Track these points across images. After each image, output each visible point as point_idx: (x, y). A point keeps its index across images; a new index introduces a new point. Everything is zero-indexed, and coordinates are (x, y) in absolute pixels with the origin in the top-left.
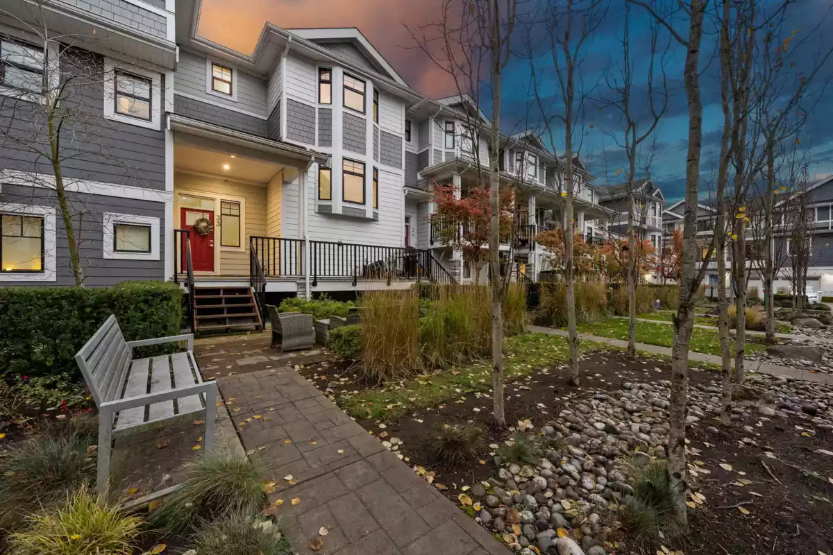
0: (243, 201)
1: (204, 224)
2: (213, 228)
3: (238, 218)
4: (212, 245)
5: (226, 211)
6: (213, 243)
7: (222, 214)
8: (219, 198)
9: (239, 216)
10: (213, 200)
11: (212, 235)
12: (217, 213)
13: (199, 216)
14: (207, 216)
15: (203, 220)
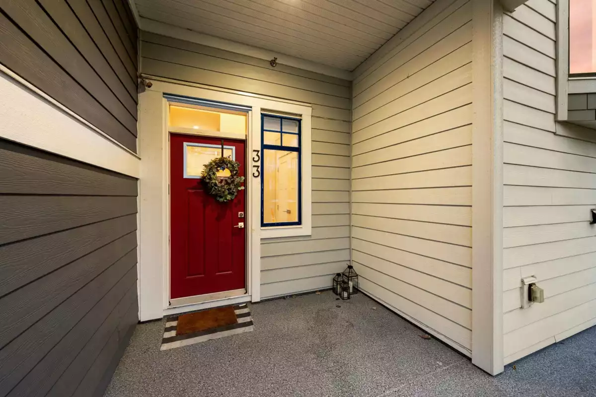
0: (306, 113)
1: (224, 174)
2: (245, 183)
3: (295, 154)
4: (241, 225)
5: (272, 139)
6: (244, 220)
7: (264, 147)
8: (258, 104)
9: (298, 150)
10: (245, 110)
11: (241, 200)
12: (254, 144)
13: (212, 154)
14: (230, 153)
15: (221, 163)
